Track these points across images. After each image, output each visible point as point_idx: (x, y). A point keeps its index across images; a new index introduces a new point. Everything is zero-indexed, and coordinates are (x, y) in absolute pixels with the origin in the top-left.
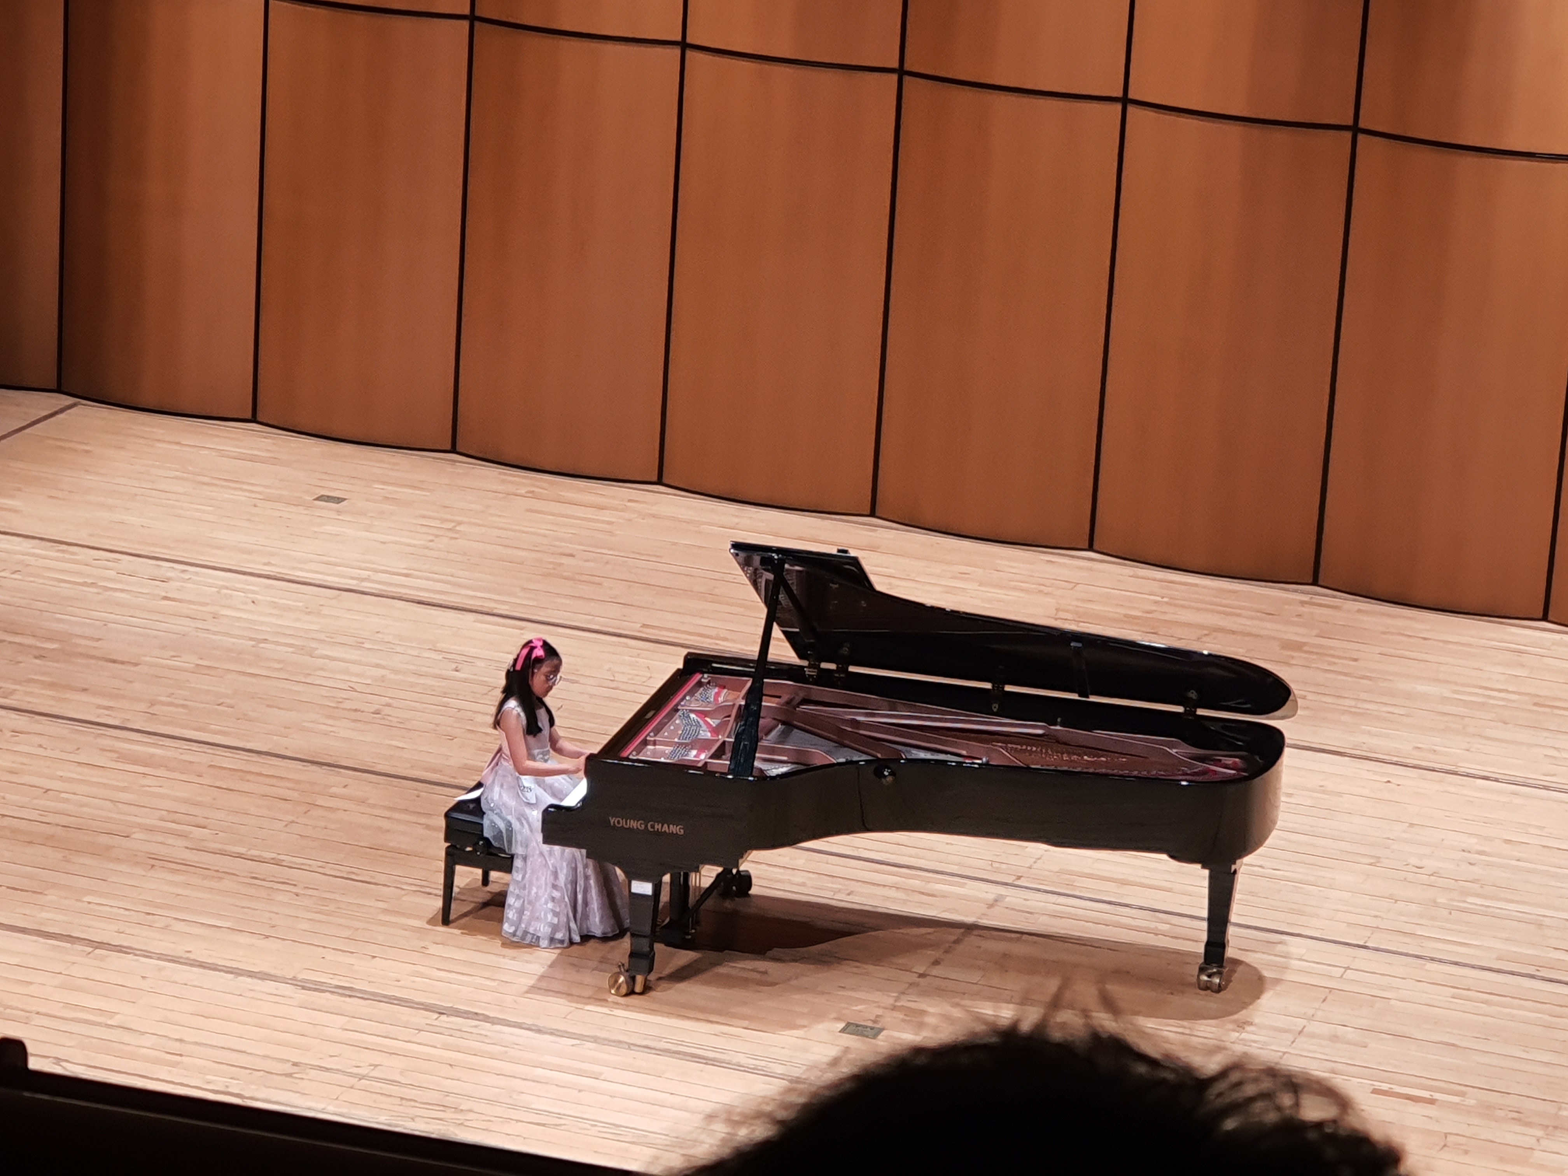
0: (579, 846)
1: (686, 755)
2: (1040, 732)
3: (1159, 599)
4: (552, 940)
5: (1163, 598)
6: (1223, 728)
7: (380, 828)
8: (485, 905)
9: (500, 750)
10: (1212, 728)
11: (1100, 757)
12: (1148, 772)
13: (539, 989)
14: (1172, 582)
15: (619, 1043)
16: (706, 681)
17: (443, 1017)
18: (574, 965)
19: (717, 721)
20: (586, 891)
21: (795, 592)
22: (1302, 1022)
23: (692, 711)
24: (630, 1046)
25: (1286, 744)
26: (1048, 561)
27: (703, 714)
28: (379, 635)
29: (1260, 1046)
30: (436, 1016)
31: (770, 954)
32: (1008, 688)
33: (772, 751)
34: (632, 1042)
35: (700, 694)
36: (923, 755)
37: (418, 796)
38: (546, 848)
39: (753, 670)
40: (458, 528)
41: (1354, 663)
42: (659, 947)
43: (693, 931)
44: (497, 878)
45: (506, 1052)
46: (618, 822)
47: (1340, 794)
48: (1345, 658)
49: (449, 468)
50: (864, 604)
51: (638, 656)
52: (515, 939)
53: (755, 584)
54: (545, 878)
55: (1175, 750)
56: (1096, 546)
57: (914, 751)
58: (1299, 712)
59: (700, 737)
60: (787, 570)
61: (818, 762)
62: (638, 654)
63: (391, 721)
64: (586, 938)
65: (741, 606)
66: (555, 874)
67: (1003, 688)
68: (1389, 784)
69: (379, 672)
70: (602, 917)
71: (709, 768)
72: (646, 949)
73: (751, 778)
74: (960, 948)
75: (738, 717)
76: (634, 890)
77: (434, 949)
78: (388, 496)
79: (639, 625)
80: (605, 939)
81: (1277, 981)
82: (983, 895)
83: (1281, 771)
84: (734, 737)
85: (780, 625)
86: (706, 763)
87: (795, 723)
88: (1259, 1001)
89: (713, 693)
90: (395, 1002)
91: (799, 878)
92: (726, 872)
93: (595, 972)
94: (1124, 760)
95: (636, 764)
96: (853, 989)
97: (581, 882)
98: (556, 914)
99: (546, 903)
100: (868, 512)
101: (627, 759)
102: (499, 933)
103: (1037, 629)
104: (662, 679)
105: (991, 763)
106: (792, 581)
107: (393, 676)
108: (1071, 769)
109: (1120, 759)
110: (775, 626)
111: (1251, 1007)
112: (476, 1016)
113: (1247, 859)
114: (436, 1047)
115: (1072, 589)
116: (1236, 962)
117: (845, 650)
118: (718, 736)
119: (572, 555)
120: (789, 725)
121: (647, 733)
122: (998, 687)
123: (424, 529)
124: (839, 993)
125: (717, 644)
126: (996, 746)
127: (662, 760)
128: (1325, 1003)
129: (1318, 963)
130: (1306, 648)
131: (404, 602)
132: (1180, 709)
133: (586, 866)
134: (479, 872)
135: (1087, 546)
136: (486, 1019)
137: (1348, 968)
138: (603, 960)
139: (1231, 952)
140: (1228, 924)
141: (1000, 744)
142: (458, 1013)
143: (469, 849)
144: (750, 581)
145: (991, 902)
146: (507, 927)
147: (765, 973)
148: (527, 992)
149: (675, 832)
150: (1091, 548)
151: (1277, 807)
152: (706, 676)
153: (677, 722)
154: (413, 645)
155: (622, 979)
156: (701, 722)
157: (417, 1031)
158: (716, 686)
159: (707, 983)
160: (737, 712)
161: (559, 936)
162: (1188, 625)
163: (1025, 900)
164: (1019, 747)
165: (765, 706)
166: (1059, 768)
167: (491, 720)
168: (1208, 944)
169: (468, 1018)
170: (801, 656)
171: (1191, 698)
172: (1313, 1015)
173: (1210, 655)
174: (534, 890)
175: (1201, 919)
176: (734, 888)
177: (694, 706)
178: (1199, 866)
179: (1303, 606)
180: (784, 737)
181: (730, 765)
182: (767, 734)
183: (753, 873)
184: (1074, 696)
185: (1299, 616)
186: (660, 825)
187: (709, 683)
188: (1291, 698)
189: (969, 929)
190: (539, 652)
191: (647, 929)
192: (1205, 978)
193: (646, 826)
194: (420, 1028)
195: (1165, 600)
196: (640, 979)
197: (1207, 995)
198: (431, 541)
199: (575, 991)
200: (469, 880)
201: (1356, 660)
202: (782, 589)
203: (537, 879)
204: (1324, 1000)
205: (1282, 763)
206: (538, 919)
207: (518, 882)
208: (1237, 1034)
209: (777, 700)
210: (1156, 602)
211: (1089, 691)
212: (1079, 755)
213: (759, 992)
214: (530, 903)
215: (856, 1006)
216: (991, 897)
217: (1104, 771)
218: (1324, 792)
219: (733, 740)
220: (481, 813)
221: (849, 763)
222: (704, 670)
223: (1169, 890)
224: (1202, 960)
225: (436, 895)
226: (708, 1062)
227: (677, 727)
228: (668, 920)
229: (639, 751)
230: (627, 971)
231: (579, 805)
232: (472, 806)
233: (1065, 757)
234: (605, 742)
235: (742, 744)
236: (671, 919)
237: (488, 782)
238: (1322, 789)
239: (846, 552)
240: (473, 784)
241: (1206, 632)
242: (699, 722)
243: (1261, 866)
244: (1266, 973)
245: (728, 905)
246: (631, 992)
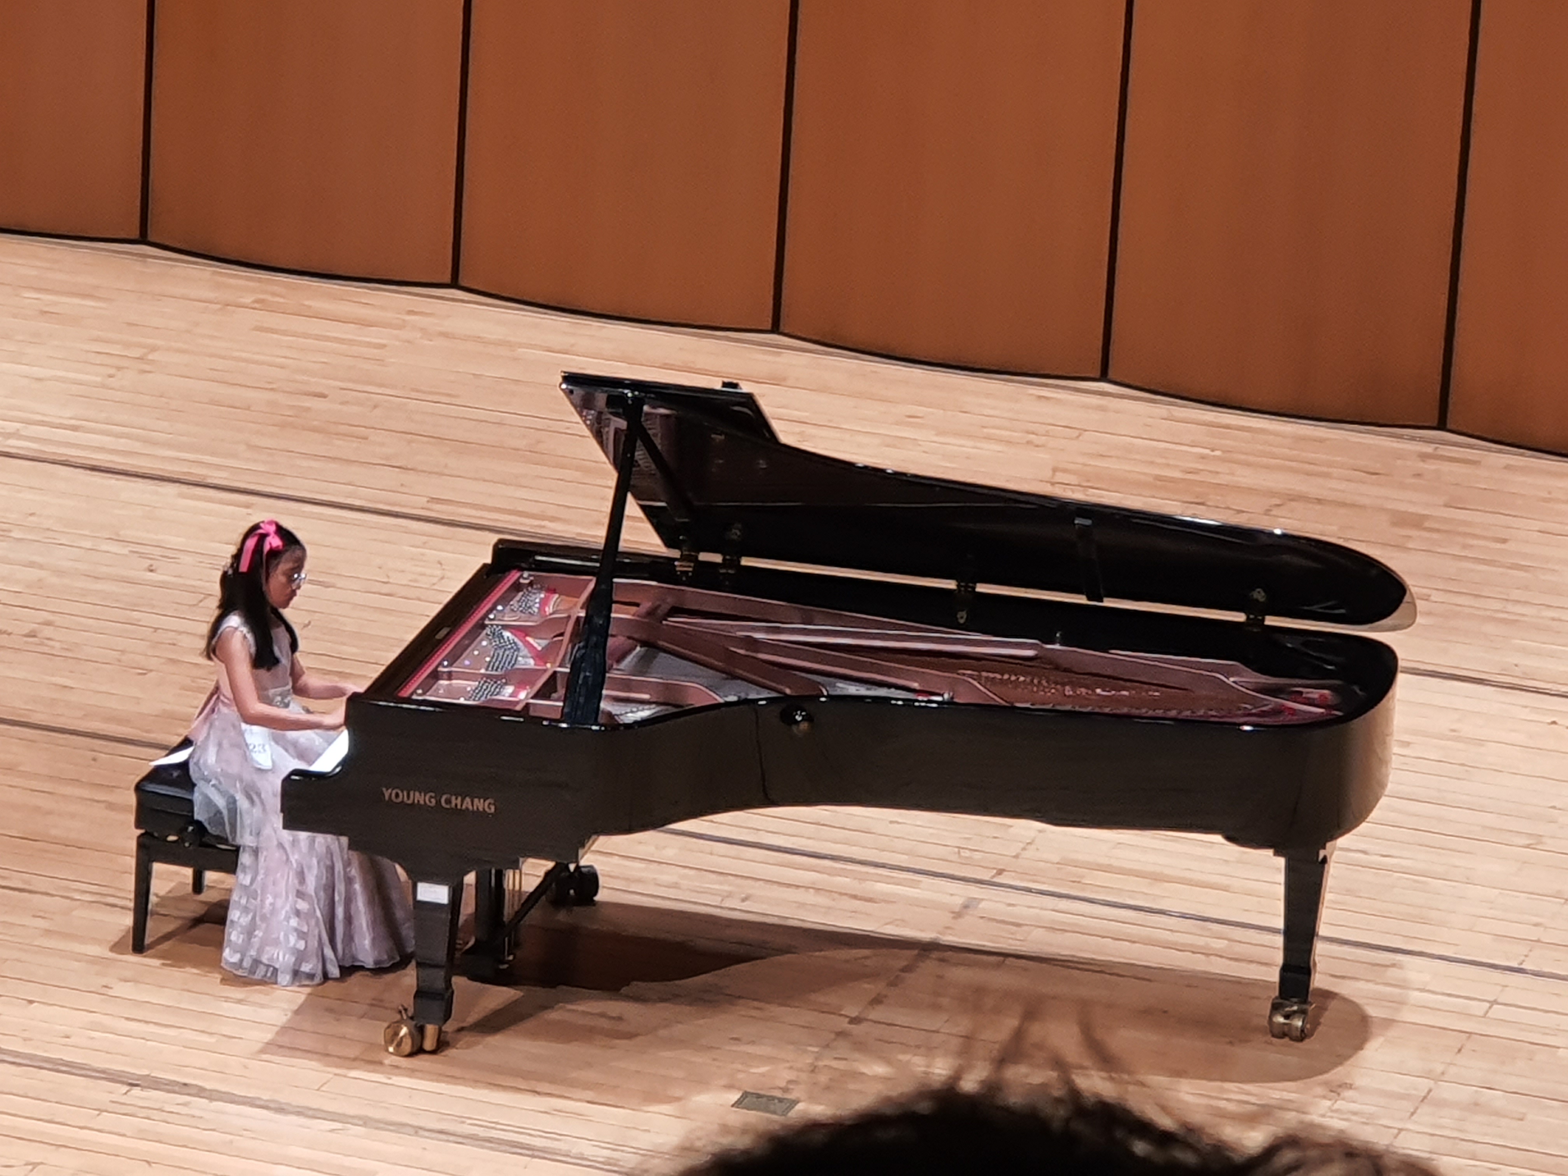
0: (337, 831)
1: (496, 695)
2: (1030, 653)
3: (1207, 451)
4: (296, 974)
5: (1213, 451)
6: (1305, 644)
7: (37, 809)
8: (197, 921)
9: (217, 689)
10: (1289, 645)
11: (1120, 691)
12: (1193, 712)
13: (281, 1047)
14: (1227, 427)
15: (399, 1127)
16: (527, 581)
17: (136, 1091)
18: (330, 1010)
19: (544, 642)
20: (349, 901)
21: (659, 447)
22: (1424, 1084)
23: (505, 627)
24: (417, 1130)
25: (1399, 669)
26: (1040, 397)
27: (522, 631)
28: (31, 518)
29: (1364, 1120)
30: (125, 1088)
31: (622, 991)
32: (982, 588)
33: (627, 685)
34: (422, 1124)
35: (519, 601)
36: (853, 690)
37: (94, 760)
38: (287, 835)
39: (598, 565)
40: (150, 357)
41: (1503, 546)
42: (459, 982)
43: (511, 958)
44: (215, 881)
45: (231, 1142)
46: (397, 795)
47: (1480, 742)
48: (1485, 538)
49: (137, 266)
50: (762, 464)
51: (424, 545)
52: (239, 973)
53: (599, 435)
54: (285, 881)
55: (1232, 679)
56: (1111, 374)
57: (840, 684)
58: (1419, 620)
59: (516, 666)
60: (647, 414)
61: (698, 702)
62: (425, 543)
63: (53, 647)
64: (348, 970)
65: (578, 469)
66: (301, 876)
67: (974, 588)
68: (1553, 726)
69: (34, 574)
70: (374, 940)
71: (532, 713)
72: (440, 984)
73: (594, 728)
74: (910, 977)
75: (575, 635)
76: (421, 897)
77: (121, 990)
78: (46, 309)
79: (426, 499)
80: (379, 971)
81: (1389, 1023)
82: (946, 899)
83: (1394, 708)
84: (569, 666)
85: (636, 497)
86: (527, 705)
87: (661, 643)
88: (1361, 1052)
89: (537, 600)
90: (64, 1069)
91: (669, 876)
92: (560, 867)
93: (363, 1020)
94: (1157, 694)
95: (422, 708)
96: (753, 1043)
97: (340, 887)
98: (302, 935)
99: (287, 919)
100: (769, 326)
101: (409, 700)
102: (215, 963)
103: (1022, 498)
104: (461, 580)
105: (956, 700)
106: (656, 432)
107: (54, 580)
108: (1077, 709)
109: (1150, 693)
110: (630, 498)
111: (1349, 1062)
112: (184, 1088)
113: (1342, 841)
114: (124, 1135)
115: (1078, 437)
116: (1328, 995)
117: (735, 533)
118: (546, 663)
119: (324, 396)
120: (651, 646)
121: (439, 661)
122: (966, 587)
123: (99, 359)
124: (734, 1048)
125: (544, 527)
126: (964, 674)
127: (462, 701)
128: (1459, 1055)
129: (1449, 995)
130: (1427, 524)
131: (72, 469)
132: (1239, 617)
133: (347, 864)
134: (188, 872)
135: (1098, 374)
136: (201, 1092)
137: (1495, 1002)
138: (377, 1003)
139: (1319, 981)
140: (1315, 938)
141: (969, 672)
142: (155, 1084)
143: (172, 838)
144: (591, 431)
145: (957, 910)
146: (229, 956)
147: (620, 1019)
148: (262, 1051)
149: (481, 809)
150: (1104, 376)
151: (1384, 762)
152: (526, 574)
153: (484, 643)
154: (87, 533)
155: (404, 1031)
156: (520, 644)
157: (97, 1112)
158: (541, 589)
159: (534, 1035)
160: (574, 628)
161: (306, 968)
162: (1250, 491)
163: (1010, 905)
164: (998, 676)
165: (614, 618)
166: (1058, 708)
167: (202, 644)
168: (1286, 969)
169: (174, 1092)
170: (668, 544)
171: (1257, 600)
172: (1443, 1073)
173: (1284, 536)
174: (269, 900)
175: (1273, 931)
176: (572, 892)
177: (508, 620)
178: (1270, 852)
179: (1423, 461)
180: (644, 665)
181: (563, 707)
182: (619, 661)
183: (598, 868)
184: (1082, 600)
185: (1418, 475)
186: (459, 799)
187: (531, 584)
188: (1407, 598)
189: (925, 950)
190: (274, 541)
191: (441, 955)
192: (1281, 1020)
193: (438, 802)
194: (104, 1108)
195: (1218, 453)
196: (431, 1030)
197: (1282, 1045)
198: (111, 376)
199: (333, 1049)
200: (172, 884)
201: (1504, 541)
202: (639, 443)
203: (274, 883)
204: (1460, 1051)
205: (1393, 697)
206: (276, 943)
207: (246, 887)
208: (1328, 1103)
209: (634, 609)
210: (1203, 457)
211: (1102, 591)
212: (1087, 687)
213: (612, 1048)
214: (264, 918)
215: (758, 1067)
216: (958, 901)
217: (1125, 710)
218: (1457, 739)
219: (568, 670)
220: (190, 785)
221: (741, 702)
222: (523, 565)
223: (1225, 889)
224: (1277, 993)
225: (122, 908)
226: (536, 1153)
227: (484, 652)
228: (472, 942)
229: (427, 686)
230: (412, 1018)
231: (338, 770)
232: (175, 774)
233: (1068, 691)
234: (375, 675)
235: (582, 676)
236: (476, 940)
237: (199, 739)
238: (1455, 736)
239: (735, 386)
240: (179, 739)
241: (1278, 502)
242: (514, 643)
243: (1364, 852)
244: (1372, 1011)
245: (562, 916)
246: (418, 1051)
